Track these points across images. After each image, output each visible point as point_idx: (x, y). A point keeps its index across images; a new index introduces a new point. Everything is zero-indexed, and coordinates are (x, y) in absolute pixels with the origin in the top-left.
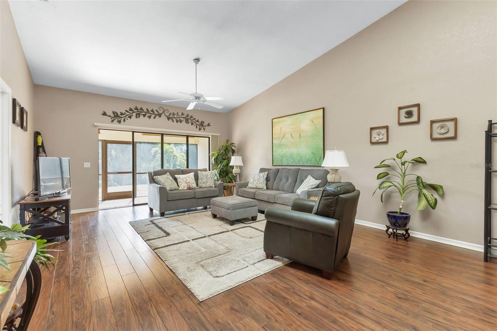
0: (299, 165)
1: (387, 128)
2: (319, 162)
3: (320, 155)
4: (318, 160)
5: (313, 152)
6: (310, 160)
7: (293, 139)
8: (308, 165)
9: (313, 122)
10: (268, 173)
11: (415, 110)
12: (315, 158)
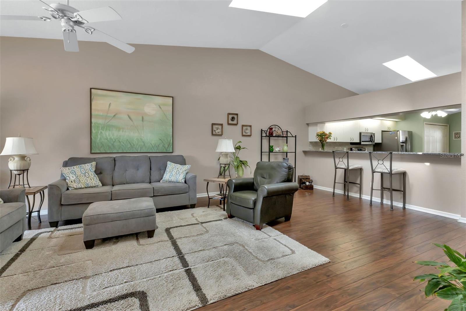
0: (141, 152)
1: (222, 125)
2: (167, 148)
3: (169, 141)
4: (167, 146)
5: (161, 138)
6: (157, 147)
7: (132, 121)
8: (154, 152)
9: (160, 107)
10: (96, 164)
11: (235, 116)
12: (163, 144)
